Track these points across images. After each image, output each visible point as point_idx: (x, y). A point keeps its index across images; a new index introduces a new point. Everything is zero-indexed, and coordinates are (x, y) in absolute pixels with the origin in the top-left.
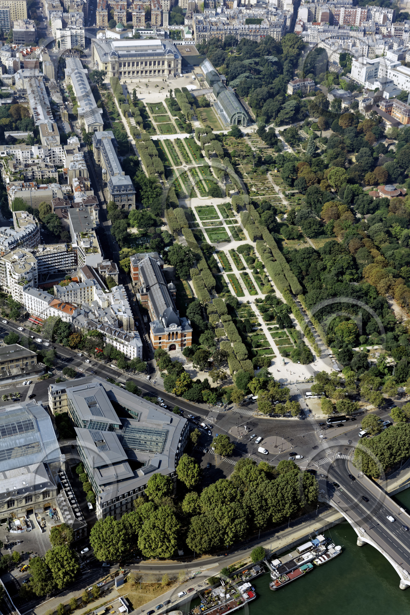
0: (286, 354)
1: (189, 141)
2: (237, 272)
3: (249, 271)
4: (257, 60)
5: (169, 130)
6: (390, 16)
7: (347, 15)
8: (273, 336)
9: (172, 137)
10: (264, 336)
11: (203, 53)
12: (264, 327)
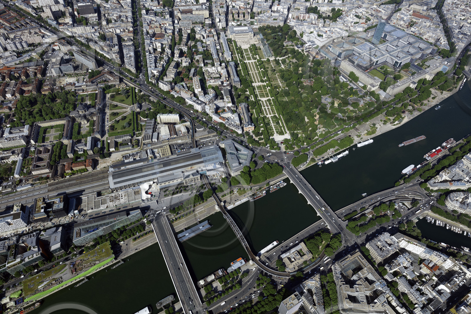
0: (277, 133)
1: (255, 62)
2: (266, 107)
3: (269, 107)
4: (275, 34)
5: (249, 59)
6: (316, 17)
7: (303, 17)
8: (275, 127)
9: (250, 61)
10: (272, 128)
11: (260, 31)
12: (272, 125)
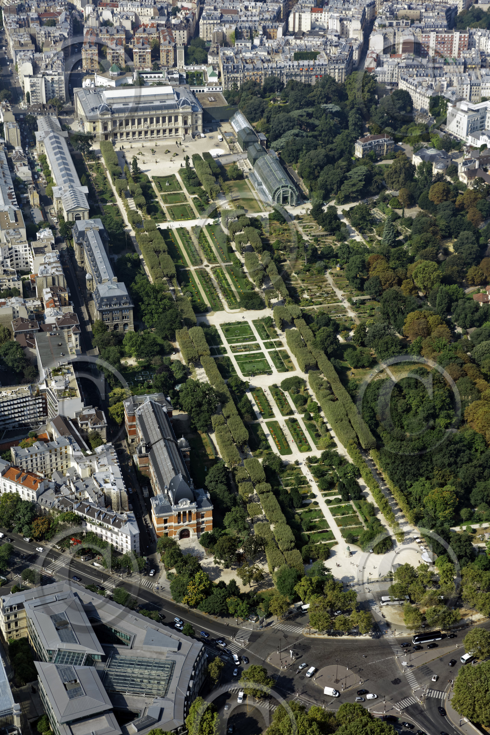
0: (352, 539)
1: (213, 229)
2: (280, 418)
3: (299, 417)
4: (310, 110)
7: (440, 42)
8: (334, 512)
9: (188, 224)
10: (320, 514)
11: (234, 103)
12: (321, 499)
